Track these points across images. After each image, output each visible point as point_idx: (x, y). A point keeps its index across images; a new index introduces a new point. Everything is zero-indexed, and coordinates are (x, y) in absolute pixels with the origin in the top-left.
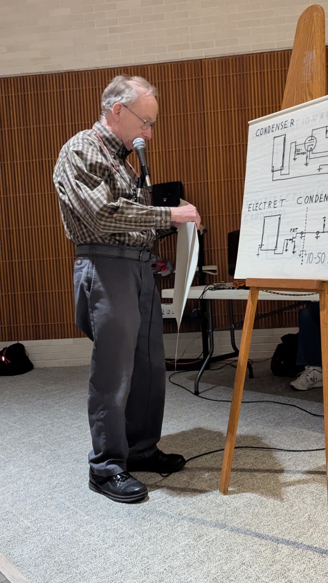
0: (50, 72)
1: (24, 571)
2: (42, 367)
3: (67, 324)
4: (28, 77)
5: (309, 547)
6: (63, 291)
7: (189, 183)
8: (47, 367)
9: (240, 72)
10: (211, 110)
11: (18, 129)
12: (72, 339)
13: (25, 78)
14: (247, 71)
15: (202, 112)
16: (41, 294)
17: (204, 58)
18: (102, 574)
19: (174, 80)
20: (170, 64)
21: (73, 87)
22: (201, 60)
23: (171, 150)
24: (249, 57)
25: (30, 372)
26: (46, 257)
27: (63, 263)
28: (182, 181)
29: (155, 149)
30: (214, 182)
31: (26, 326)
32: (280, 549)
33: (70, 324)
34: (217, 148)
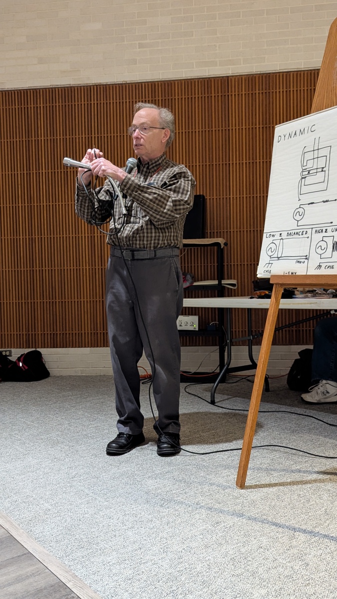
0: (79, 84)
1: (45, 546)
2: (58, 375)
3: (85, 333)
4: (57, 89)
5: (326, 536)
6: (82, 300)
7: (212, 197)
8: (64, 375)
9: (266, 90)
10: (236, 126)
11: (44, 140)
12: (89, 348)
13: (54, 89)
14: (273, 89)
15: (227, 128)
16: (61, 303)
17: (231, 75)
18: (122, 551)
19: (200, 96)
20: (197, 80)
21: (100, 100)
22: (228, 77)
23: (194, 164)
24: (276, 75)
25: (46, 379)
26: (67, 267)
27: (83, 273)
28: (205, 195)
30: (236, 198)
31: (44, 334)
32: (297, 537)
33: (88, 333)
34: (241, 164)
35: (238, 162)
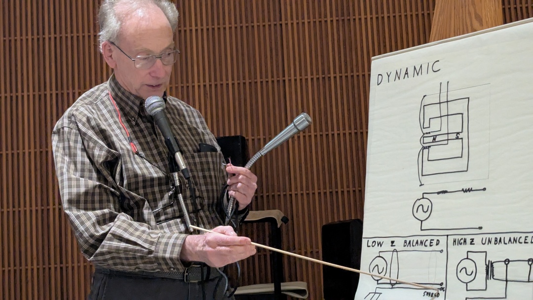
10: (292, 19)
15: (278, 23)
23: (224, 83)
28: (244, 135)
29: (199, 81)
34: (304, 81)
35: (298, 78)
